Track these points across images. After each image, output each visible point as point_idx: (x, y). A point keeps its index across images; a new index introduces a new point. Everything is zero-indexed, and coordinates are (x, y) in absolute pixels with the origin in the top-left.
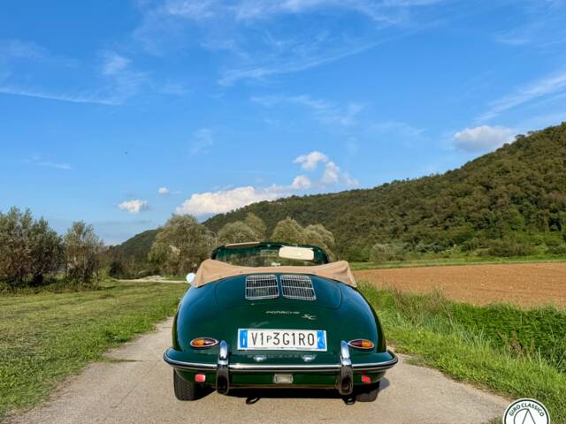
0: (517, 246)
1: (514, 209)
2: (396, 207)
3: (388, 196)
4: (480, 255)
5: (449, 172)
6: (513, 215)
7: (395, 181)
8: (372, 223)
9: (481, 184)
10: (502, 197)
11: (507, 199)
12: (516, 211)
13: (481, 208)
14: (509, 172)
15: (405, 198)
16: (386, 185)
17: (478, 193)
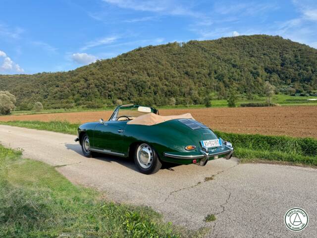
0: (97, 104)
1: (96, 90)
2: (45, 85)
3: (41, 79)
4: (83, 108)
5: (70, 71)
6: (96, 92)
7: (44, 72)
8: (32, 92)
9: (84, 78)
10: (92, 84)
11: (93, 85)
12: (97, 90)
13: (83, 88)
14: (94, 74)
15: (50, 81)
16: (39, 74)
17: (82, 82)
